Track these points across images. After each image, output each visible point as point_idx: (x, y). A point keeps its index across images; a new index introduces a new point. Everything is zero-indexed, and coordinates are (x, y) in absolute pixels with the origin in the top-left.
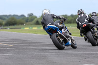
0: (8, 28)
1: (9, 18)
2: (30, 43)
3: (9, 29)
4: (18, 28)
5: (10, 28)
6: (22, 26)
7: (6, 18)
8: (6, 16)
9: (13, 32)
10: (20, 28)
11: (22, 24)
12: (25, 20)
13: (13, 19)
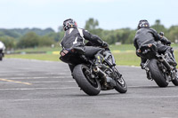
0: (24, 51)
1: (25, 33)
2: (62, 79)
3: (24, 53)
4: (41, 53)
5: (27, 53)
6: (49, 48)
7: (19, 34)
8: (19, 30)
9: (33, 60)
10: (45, 52)
11: (48, 44)
12: (53, 37)
13: (32, 35)
